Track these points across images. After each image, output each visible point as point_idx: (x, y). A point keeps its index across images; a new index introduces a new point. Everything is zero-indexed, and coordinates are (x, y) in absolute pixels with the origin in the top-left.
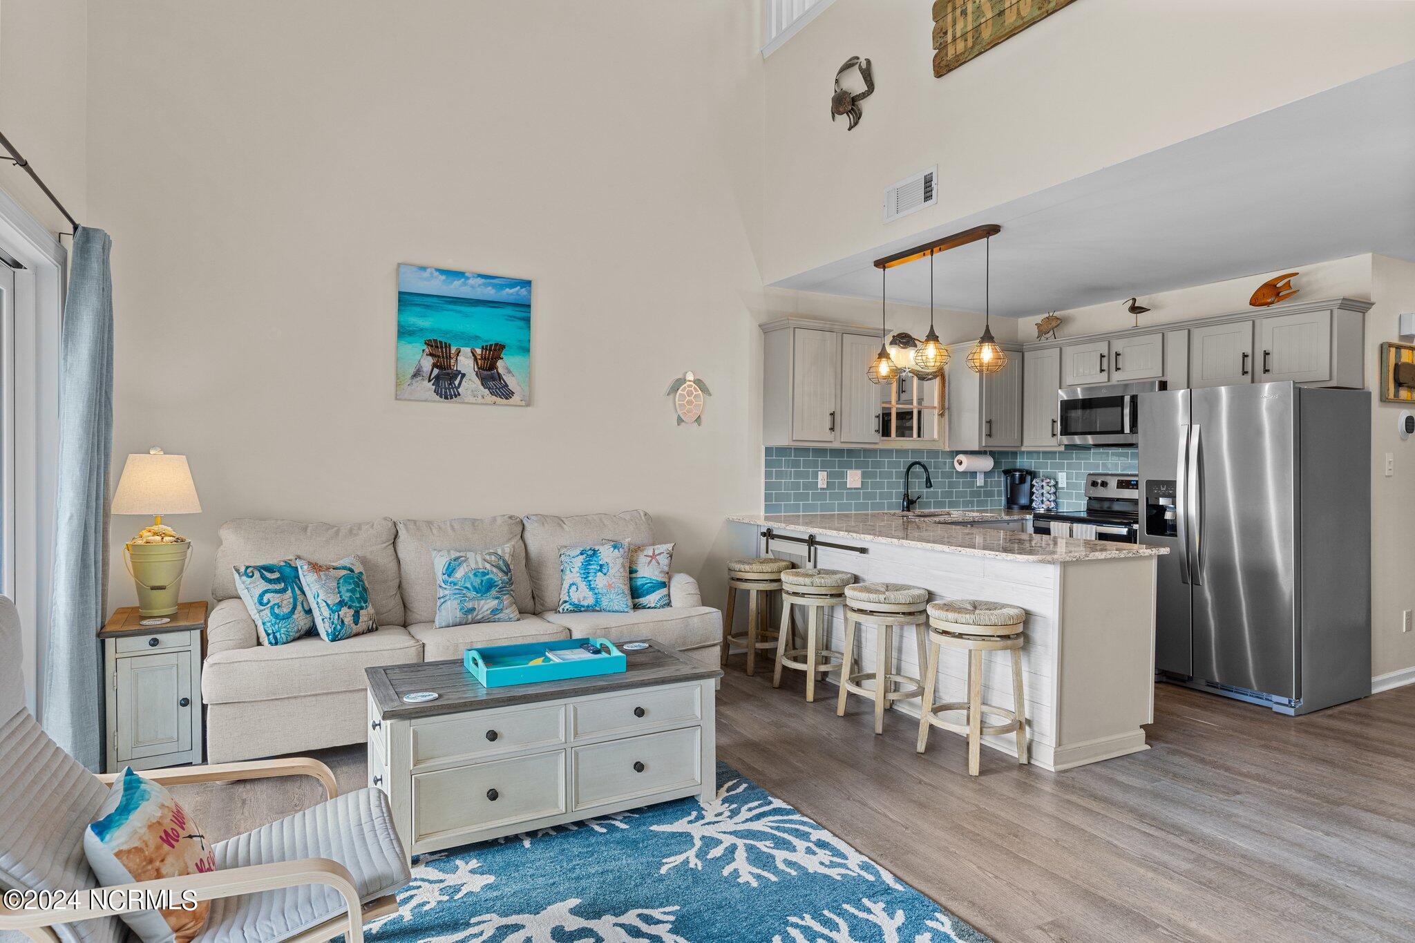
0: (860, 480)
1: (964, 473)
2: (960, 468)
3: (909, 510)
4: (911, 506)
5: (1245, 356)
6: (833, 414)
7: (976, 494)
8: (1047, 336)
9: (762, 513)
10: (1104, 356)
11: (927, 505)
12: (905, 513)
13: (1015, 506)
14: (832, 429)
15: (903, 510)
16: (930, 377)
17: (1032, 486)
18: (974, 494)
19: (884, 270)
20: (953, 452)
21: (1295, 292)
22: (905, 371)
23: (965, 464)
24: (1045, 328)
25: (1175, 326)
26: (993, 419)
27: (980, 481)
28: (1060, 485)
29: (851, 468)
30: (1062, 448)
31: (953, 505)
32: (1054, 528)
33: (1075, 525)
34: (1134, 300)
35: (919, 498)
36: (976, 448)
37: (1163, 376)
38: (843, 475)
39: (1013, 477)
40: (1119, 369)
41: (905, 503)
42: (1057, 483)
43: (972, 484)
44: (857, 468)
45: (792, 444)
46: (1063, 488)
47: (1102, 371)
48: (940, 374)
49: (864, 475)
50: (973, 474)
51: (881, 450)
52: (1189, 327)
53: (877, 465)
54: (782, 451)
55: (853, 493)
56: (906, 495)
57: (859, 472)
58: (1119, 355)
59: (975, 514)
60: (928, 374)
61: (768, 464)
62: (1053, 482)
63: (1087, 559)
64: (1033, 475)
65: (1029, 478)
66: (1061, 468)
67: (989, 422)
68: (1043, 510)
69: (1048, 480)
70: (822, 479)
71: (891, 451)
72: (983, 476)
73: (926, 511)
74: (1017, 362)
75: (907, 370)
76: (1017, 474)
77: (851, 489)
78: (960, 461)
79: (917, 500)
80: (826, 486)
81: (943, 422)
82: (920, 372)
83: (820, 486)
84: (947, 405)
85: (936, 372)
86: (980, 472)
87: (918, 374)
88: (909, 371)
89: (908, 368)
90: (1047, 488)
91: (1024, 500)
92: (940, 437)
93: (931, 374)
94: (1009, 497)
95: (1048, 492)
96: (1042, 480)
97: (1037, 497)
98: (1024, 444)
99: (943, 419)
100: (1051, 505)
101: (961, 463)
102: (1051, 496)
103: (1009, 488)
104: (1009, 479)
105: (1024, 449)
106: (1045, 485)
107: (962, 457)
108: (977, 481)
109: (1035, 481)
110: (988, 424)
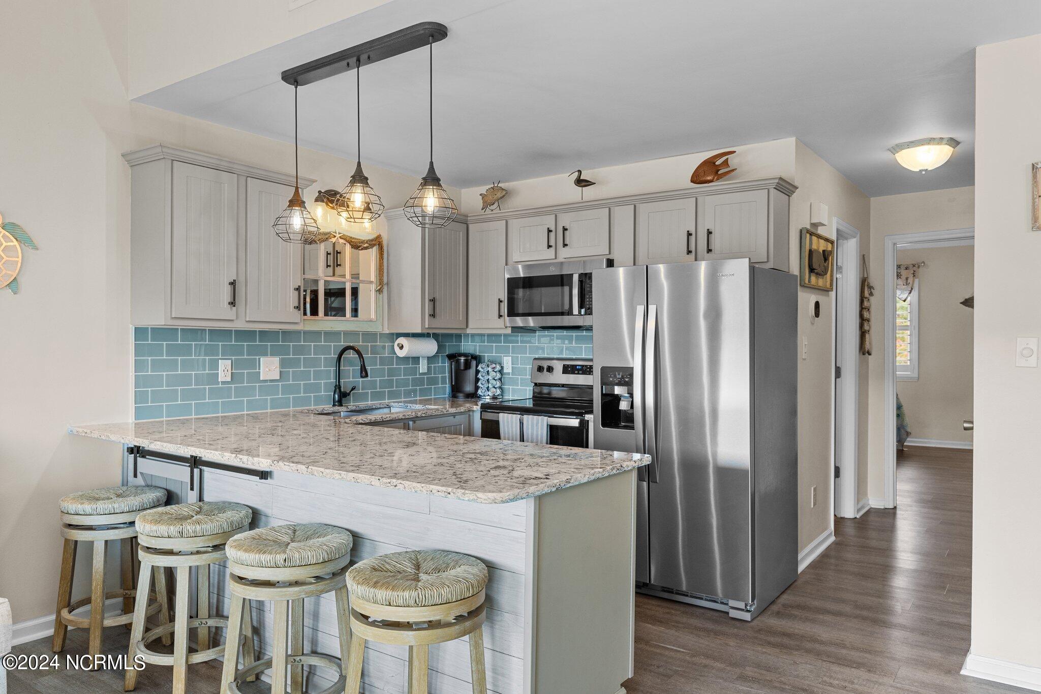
0: (278, 371)
1: (406, 359)
2: (401, 353)
3: (341, 405)
4: (343, 400)
5: (689, 234)
6: (233, 284)
7: (418, 382)
8: (492, 207)
9: (131, 419)
10: (551, 231)
11: (364, 397)
12: (337, 408)
13: (461, 395)
14: (233, 304)
15: (334, 405)
16: (366, 245)
17: (477, 372)
19: (296, 88)
20: (393, 334)
21: (733, 170)
22: (335, 236)
23: (407, 348)
24: (490, 199)
25: (621, 201)
26: (437, 297)
27: (423, 367)
28: (505, 371)
29: (265, 355)
30: (509, 331)
31: (393, 395)
32: (503, 421)
33: (525, 417)
34: (580, 172)
35: (353, 389)
36: (419, 331)
37: (610, 254)
38: (254, 364)
39: (458, 362)
40: (566, 245)
41: (337, 396)
42: (502, 368)
43: (414, 371)
44: (273, 354)
45: (171, 322)
46: (509, 374)
47: (549, 246)
48: (377, 242)
49: (283, 364)
50: (416, 360)
51: (305, 332)
52: (635, 202)
53: (299, 350)
54: (160, 333)
55: (269, 386)
56: (338, 387)
57: (276, 360)
58: (566, 229)
59: (418, 407)
60: (363, 242)
61: (138, 350)
62: (498, 368)
63: (569, 485)
64: (478, 359)
65: (474, 363)
66: (506, 351)
67: (433, 301)
68: (488, 397)
69: (494, 365)
70: (224, 371)
71: (318, 333)
72: (426, 361)
73: (362, 405)
74: (462, 235)
75: (338, 236)
76: (462, 359)
77: (266, 381)
78: (401, 345)
79: (350, 392)
80: (229, 379)
81: (381, 299)
82: (354, 238)
83: (221, 378)
84: (385, 280)
85: (372, 240)
86: (423, 357)
87: (351, 241)
88: (340, 237)
89: (339, 233)
90: (492, 374)
91: (469, 388)
92: (378, 317)
93: (367, 243)
94: (453, 384)
95: (494, 379)
96: (488, 365)
97: (483, 383)
98: (469, 325)
99: (381, 296)
100: (497, 392)
101: (402, 347)
102: (498, 382)
103: (453, 374)
104: (453, 364)
105: (469, 331)
106: (490, 370)
107: (403, 341)
108: (419, 368)
109: (483, 366)
110: (431, 303)
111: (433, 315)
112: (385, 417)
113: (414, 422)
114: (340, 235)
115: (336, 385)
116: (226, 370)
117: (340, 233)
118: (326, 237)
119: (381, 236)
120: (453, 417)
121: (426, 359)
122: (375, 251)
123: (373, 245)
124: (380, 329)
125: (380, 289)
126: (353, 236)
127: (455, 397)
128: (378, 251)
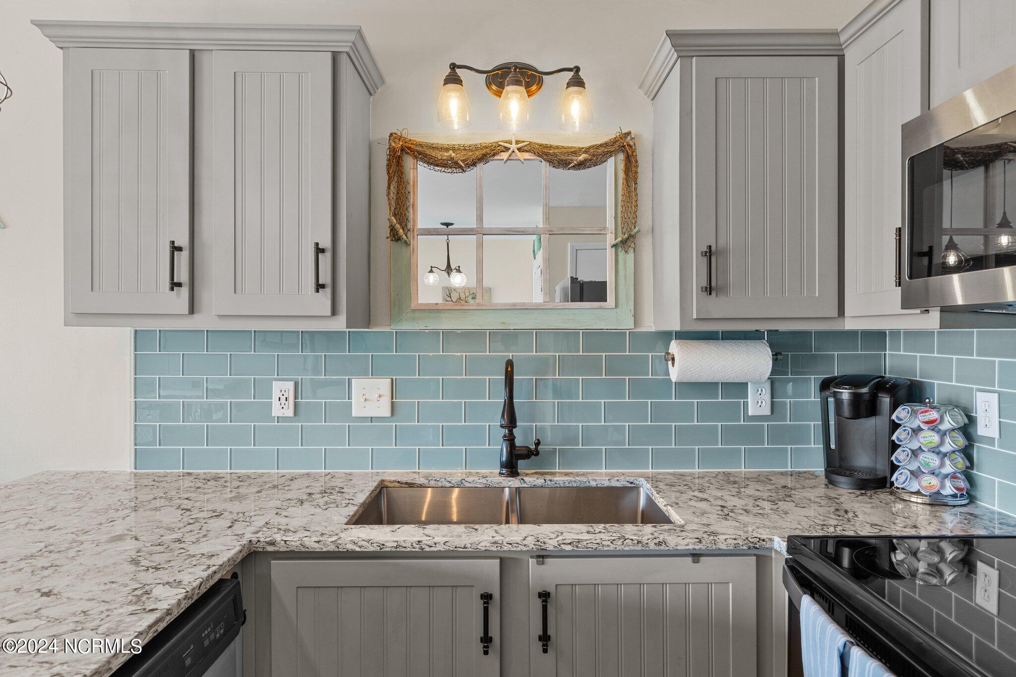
0: (386, 402)
1: (704, 388)
4: (521, 463)
9: (125, 467)
15: (500, 473)
16: (582, 157)
17: (895, 426)
22: (507, 149)
26: (730, 239)
27: (757, 403)
28: (980, 431)
29: (363, 373)
30: (932, 321)
35: (538, 443)
38: (342, 390)
39: (838, 398)
41: (505, 453)
42: (972, 420)
43: (734, 411)
44: (375, 373)
46: (994, 440)
48: (622, 147)
49: (398, 390)
53: (434, 366)
55: (367, 429)
56: (510, 438)
57: (383, 385)
60: (576, 152)
65: (885, 400)
67: (709, 254)
70: (280, 399)
72: (765, 392)
75: (514, 147)
76: (845, 394)
77: (362, 419)
78: (671, 358)
80: (290, 413)
81: (631, 267)
82: (557, 147)
83: (276, 411)
84: (645, 222)
85: (606, 144)
88: (519, 149)
89: (517, 142)
90: (929, 438)
91: (864, 462)
92: (622, 301)
93: (585, 152)
94: (833, 446)
95: (935, 451)
96: (914, 413)
97: (901, 458)
98: (848, 312)
99: (631, 255)
100: (943, 486)
101: (673, 359)
102: (947, 462)
103: (832, 423)
104: (831, 400)
105: (849, 325)
106: (923, 426)
107: (674, 347)
108: (746, 405)
109: (901, 413)
110: (705, 260)
111: (709, 290)
112: (429, 543)
114: (520, 145)
115: (505, 436)
116: (283, 399)
117: (523, 142)
118: (484, 152)
119: (629, 133)
120: (690, 559)
121: (767, 387)
122: (612, 167)
123: (608, 154)
124: (627, 323)
125: (624, 242)
126: (555, 144)
127: (831, 482)
128: (621, 166)
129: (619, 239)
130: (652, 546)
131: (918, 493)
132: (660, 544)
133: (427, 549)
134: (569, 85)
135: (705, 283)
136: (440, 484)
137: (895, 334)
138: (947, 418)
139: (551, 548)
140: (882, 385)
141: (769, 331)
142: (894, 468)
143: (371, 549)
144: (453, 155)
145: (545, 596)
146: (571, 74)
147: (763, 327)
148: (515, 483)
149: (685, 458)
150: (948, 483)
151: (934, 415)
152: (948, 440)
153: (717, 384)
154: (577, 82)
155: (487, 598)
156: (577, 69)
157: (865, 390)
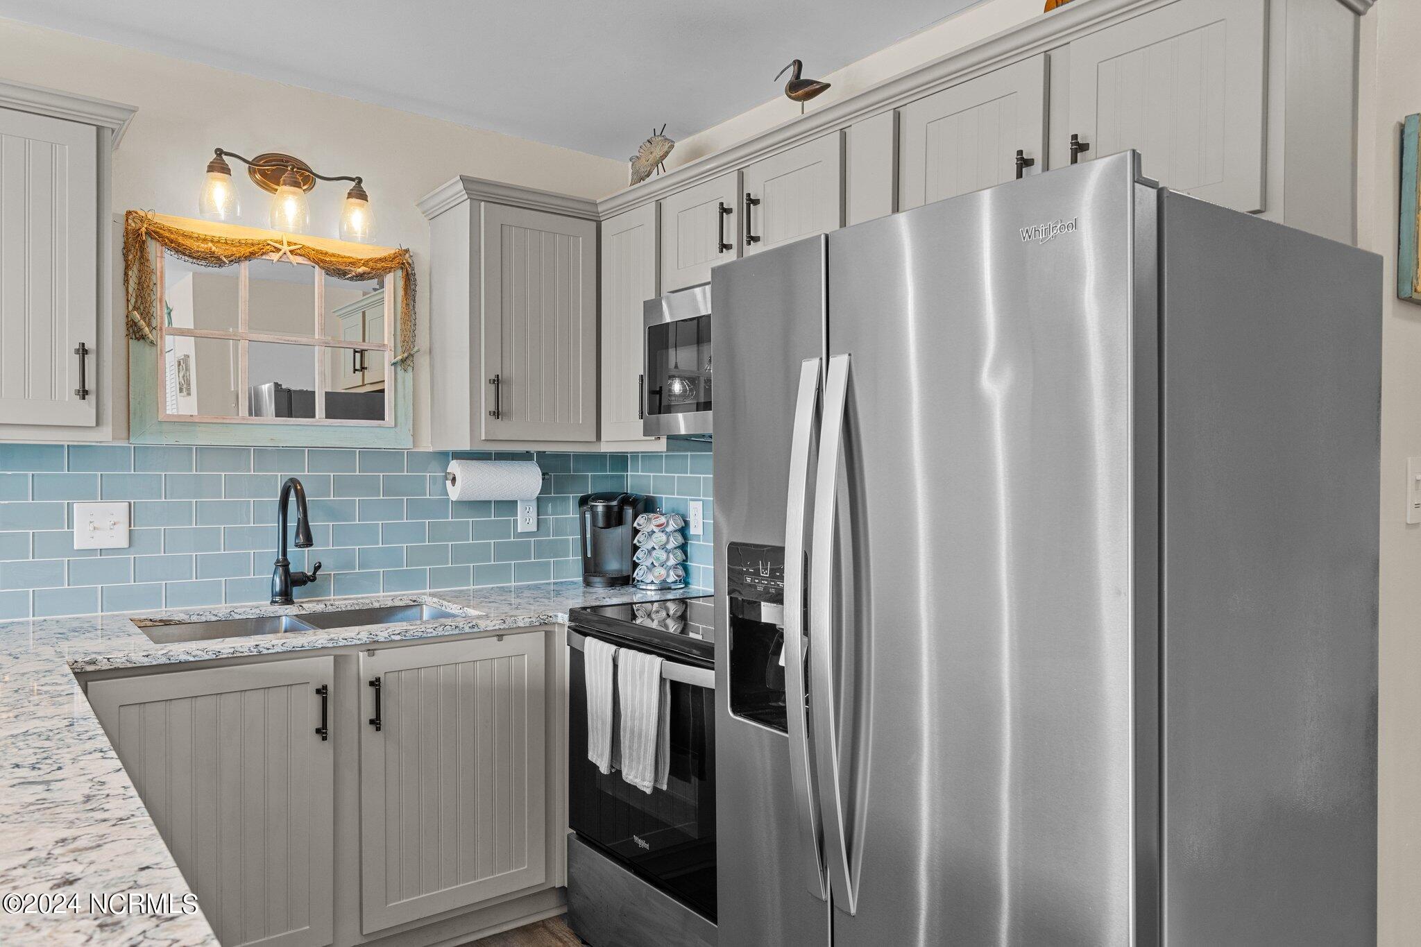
0: (123, 529)
1: (479, 506)
2: (454, 493)
3: (288, 602)
4: (296, 590)
5: (1024, 162)
10: (729, 211)
12: (279, 609)
13: (597, 580)
15: (273, 602)
16: (361, 270)
17: (636, 532)
18: (503, 552)
20: (441, 454)
22: (278, 250)
23: (466, 482)
25: (868, 102)
26: (512, 371)
27: (526, 520)
28: (692, 531)
29: (88, 496)
30: (661, 445)
33: (623, 651)
34: (798, 63)
35: (318, 568)
36: (466, 447)
38: (56, 518)
39: (593, 510)
40: (756, 239)
41: (278, 580)
42: (686, 523)
43: (505, 529)
44: (107, 496)
46: (697, 537)
47: (725, 247)
48: (403, 264)
49: (138, 516)
50: (508, 506)
52: (898, 99)
53: (186, 487)
55: (97, 563)
56: (284, 564)
57: (119, 509)
58: (756, 202)
60: (354, 263)
62: (674, 524)
65: (629, 512)
67: (496, 381)
68: (653, 587)
71: (239, 451)
72: (532, 509)
74: (586, 243)
75: (285, 248)
76: (600, 507)
77: (91, 551)
78: (451, 477)
79: (315, 573)
81: (409, 383)
82: (333, 255)
84: (422, 341)
85: (385, 259)
86: (522, 501)
87: (325, 262)
88: (291, 252)
89: (289, 244)
90: (660, 537)
91: (613, 565)
92: (401, 420)
93: (364, 265)
94: (589, 555)
95: (663, 547)
96: (649, 520)
97: (640, 556)
98: (603, 438)
99: (410, 374)
100: (668, 575)
101: (454, 480)
102: (671, 556)
103: (588, 536)
104: (588, 516)
105: (605, 448)
106: (656, 529)
107: (454, 467)
108: (516, 521)
109: (641, 519)
110: (493, 387)
111: (497, 414)
113: (371, 652)
114: (292, 248)
115: (278, 561)
117: (295, 244)
118: (251, 250)
119: (407, 251)
120: (496, 638)
121: (535, 504)
122: (393, 281)
123: (389, 270)
124: (406, 443)
125: (403, 361)
126: (331, 251)
127: (587, 583)
128: (401, 283)
129: (399, 358)
130: (467, 630)
131: (652, 582)
132: (473, 627)
133: (265, 652)
134: (350, 195)
135: (492, 408)
136: (203, 619)
137: (635, 456)
138: (671, 522)
139: (383, 639)
140: (627, 500)
141: (538, 453)
142: (635, 565)
143: (207, 657)
144: (214, 248)
145: (375, 684)
146: (353, 184)
147: (533, 448)
148: (292, 610)
149: (461, 576)
150: (672, 573)
151: (663, 520)
152: (672, 539)
153: (490, 502)
154: (359, 193)
155: (322, 691)
156: (360, 180)
157: (615, 503)
